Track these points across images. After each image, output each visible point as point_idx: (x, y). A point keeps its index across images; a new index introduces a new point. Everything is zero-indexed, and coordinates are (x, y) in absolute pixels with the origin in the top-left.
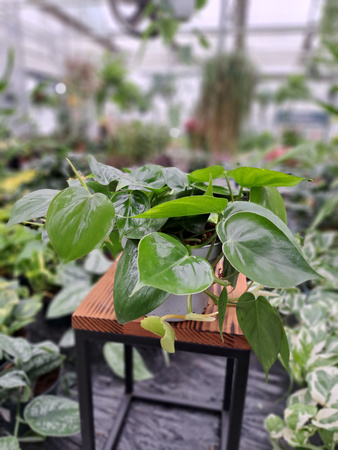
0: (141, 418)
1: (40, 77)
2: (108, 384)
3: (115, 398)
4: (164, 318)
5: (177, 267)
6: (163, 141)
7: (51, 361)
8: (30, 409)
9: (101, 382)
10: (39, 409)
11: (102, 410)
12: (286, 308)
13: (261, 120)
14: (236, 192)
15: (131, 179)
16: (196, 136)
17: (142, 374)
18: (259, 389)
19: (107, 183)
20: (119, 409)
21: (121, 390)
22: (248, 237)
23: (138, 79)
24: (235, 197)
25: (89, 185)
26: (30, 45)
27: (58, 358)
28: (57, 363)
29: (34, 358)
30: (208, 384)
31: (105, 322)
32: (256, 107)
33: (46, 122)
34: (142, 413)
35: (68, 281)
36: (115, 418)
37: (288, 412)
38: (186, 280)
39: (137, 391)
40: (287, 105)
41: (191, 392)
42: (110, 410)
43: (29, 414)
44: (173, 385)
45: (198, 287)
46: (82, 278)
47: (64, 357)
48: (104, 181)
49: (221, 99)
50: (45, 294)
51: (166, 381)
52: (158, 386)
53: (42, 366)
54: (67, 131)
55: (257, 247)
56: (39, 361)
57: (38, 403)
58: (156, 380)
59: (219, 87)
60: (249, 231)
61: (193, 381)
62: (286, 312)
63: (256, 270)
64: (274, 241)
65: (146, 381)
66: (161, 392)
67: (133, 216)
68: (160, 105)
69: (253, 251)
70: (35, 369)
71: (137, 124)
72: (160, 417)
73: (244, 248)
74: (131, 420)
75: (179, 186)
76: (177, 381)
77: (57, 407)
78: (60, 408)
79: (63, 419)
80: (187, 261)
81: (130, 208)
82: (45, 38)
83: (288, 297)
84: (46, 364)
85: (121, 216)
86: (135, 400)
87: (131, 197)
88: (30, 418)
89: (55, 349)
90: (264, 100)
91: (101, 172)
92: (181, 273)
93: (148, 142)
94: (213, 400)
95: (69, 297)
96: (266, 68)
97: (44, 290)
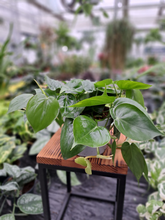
0: (75, 205)
1: (28, 35)
2: (59, 188)
3: (62, 194)
4: (86, 158)
5: (92, 133)
6: (87, 65)
7: (30, 177)
8: (20, 200)
9: (56, 186)
10: (25, 200)
11: (56, 200)
12: (148, 150)
13: (137, 52)
14: (119, 92)
15: (67, 87)
16: (104, 61)
17: (76, 182)
18: (135, 191)
19: (55, 89)
20: (64, 200)
21: (65, 191)
22: (126, 116)
23: (75, 34)
24: (118, 94)
25: (45, 91)
26: (23, 20)
27: (34, 175)
28: (33, 178)
29: (22, 175)
30: (108, 188)
31: (52, 160)
32: (134, 46)
33: (31, 57)
34: (75, 202)
35: (40, 137)
36: (62, 204)
37: (148, 204)
38: (97, 140)
39: (73, 191)
40: (150, 44)
41: (100, 192)
42: (60, 201)
43: (19, 202)
44: (91, 188)
45: (103, 143)
46: (46, 135)
47: (37, 175)
48: (53, 88)
49: (116, 43)
50: (28, 143)
51: (88, 186)
52: (84, 189)
53: (25, 179)
54: (41, 61)
55: (131, 121)
56: (24, 177)
57: (24, 197)
58: (82, 185)
59: (114, 37)
60: (126, 113)
61: (101, 186)
62: (148, 152)
63: (131, 133)
64: (139, 117)
65: (78, 186)
66: (85, 191)
67: (68, 106)
68: (86, 46)
69: (129, 123)
70: (22, 181)
71: (74, 57)
72: (84, 204)
73: (125, 122)
74: (70, 205)
75: (90, 90)
76: (93, 186)
77: (33, 199)
78: (35, 200)
79: (36, 206)
80: (97, 129)
81: (66, 102)
82: (30, 16)
83: (149, 144)
84: (28, 178)
85: (62, 107)
86: (72, 195)
87: (66, 97)
88: (20, 205)
89: (33, 170)
90: (138, 42)
91: (52, 84)
92: (94, 136)
93: (80, 65)
94: (111, 196)
95: (40, 144)
96: (139, 26)
97: (28, 141)
